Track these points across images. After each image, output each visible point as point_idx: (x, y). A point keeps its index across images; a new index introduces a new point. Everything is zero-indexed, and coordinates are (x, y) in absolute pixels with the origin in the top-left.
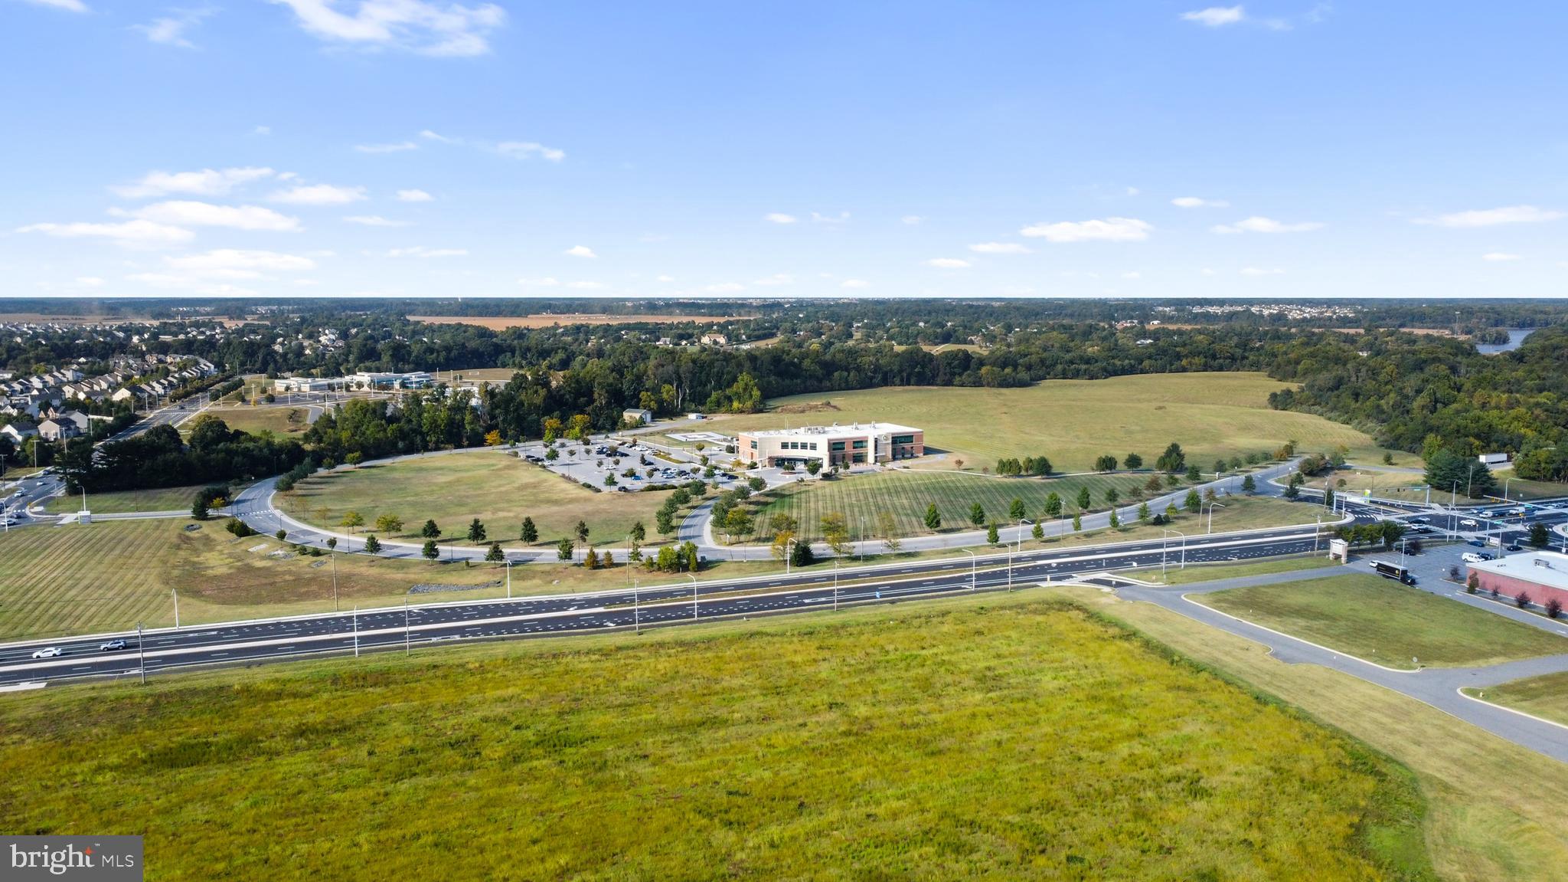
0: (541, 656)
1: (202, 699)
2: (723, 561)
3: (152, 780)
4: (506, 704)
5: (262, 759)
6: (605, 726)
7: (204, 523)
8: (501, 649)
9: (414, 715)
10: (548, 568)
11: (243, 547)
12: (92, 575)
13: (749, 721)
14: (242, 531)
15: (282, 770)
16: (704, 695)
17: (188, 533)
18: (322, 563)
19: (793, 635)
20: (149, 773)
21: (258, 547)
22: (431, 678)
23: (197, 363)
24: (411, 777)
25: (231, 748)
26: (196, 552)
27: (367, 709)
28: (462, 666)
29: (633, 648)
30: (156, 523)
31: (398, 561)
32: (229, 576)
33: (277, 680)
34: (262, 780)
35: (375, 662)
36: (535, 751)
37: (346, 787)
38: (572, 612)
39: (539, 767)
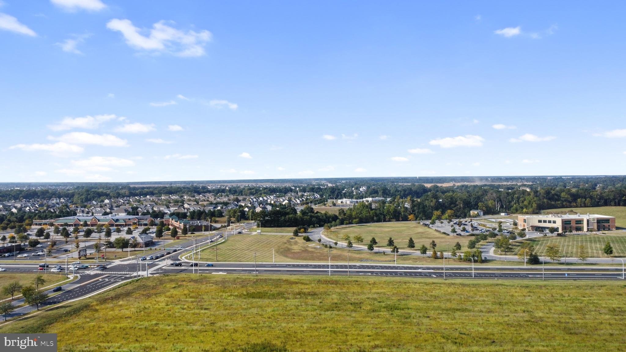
0: (400, 282)
1: (272, 281)
2: (495, 260)
3: (245, 300)
4: (379, 295)
5: (283, 299)
6: (415, 305)
7: (297, 237)
8: (384, 279)
9: (342, 294)
10: (416, 257)
11: (307, 245)
12: (255, 248)
13: (481, 311)
14: (308, 239)
15: (288, 303)
16: (465, 301)
17: (291, 240)
18: (332, 251)
19: (518, 287)
20: (245, 298)
21: (311, 245)
22: (354, 284)
23: (314, 195)
24: (332, 311)
25: (274, 295)
26: (291, 245)
27: (326, 290)
28: (367, 282)
29: (440, 284)
30: (281, 236)
31: (359, 251)
32: (299, 252)
33: (299, 279)
34: (280, 305)
35: (335, 278)
36: (383, 310)
37: (307, 311)
38: (420, 270)
39: (382, 314)
